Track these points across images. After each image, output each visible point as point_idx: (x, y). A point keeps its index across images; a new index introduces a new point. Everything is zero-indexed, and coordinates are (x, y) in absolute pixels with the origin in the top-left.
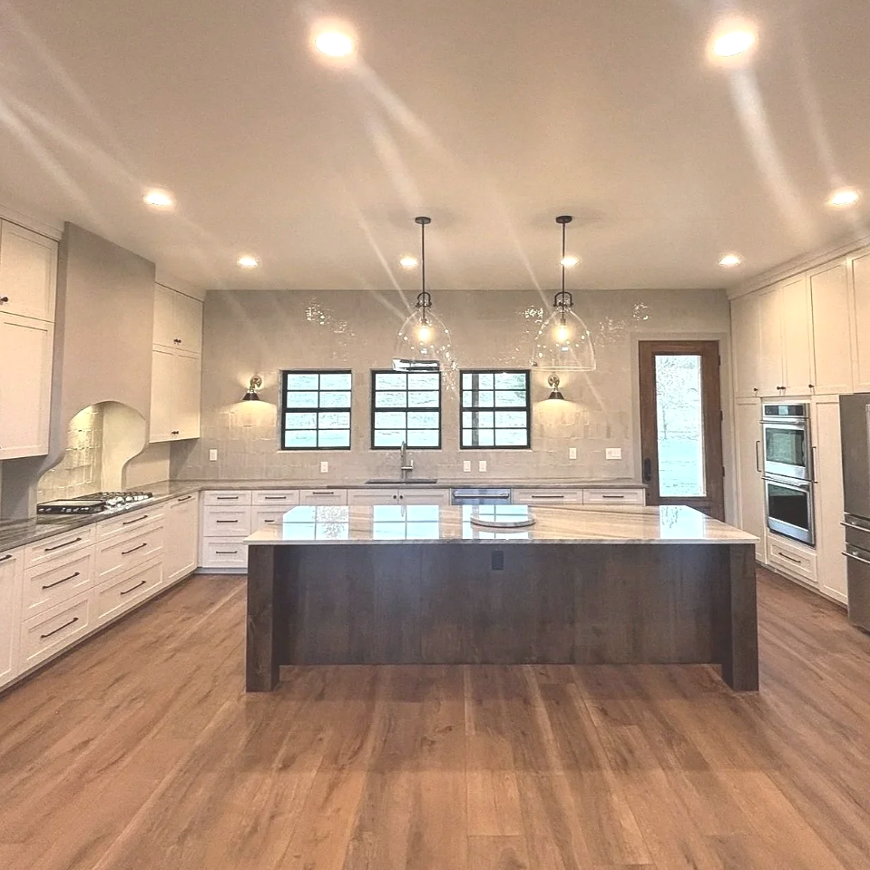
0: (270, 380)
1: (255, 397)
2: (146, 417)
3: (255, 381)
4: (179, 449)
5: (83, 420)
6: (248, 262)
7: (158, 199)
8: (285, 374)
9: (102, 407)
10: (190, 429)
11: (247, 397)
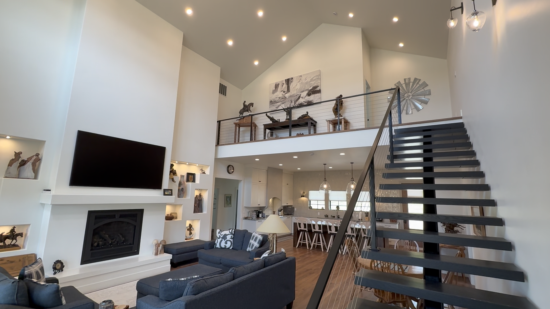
0: (307, 192)
1: (303, 196)
2: (281, 201)
3: (304, 193)
5: (271, 200)
6: (299, 169)
9: (274, 198)
10: (291, 203)
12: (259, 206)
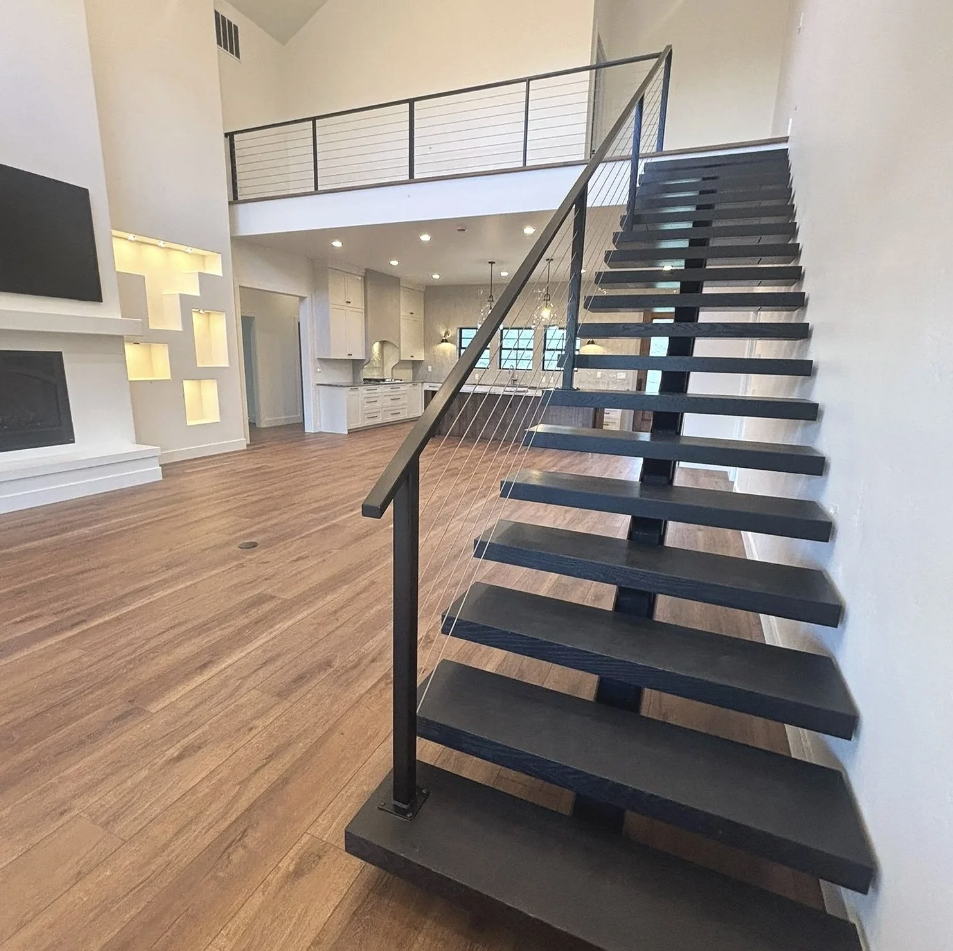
0: (453, 332)
1: (446, 341)
2: (399, 348)
3: (447, 333)
4: (416, 365)
5: (376, 347)
6: (436, 276)
7: (394, 263)
8: (461, 329)
9: (383, 343)
10: (420, 356)
11: (443, 341)
12: (351, 358)
